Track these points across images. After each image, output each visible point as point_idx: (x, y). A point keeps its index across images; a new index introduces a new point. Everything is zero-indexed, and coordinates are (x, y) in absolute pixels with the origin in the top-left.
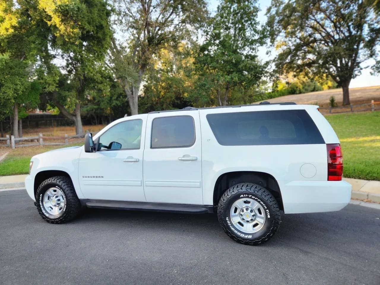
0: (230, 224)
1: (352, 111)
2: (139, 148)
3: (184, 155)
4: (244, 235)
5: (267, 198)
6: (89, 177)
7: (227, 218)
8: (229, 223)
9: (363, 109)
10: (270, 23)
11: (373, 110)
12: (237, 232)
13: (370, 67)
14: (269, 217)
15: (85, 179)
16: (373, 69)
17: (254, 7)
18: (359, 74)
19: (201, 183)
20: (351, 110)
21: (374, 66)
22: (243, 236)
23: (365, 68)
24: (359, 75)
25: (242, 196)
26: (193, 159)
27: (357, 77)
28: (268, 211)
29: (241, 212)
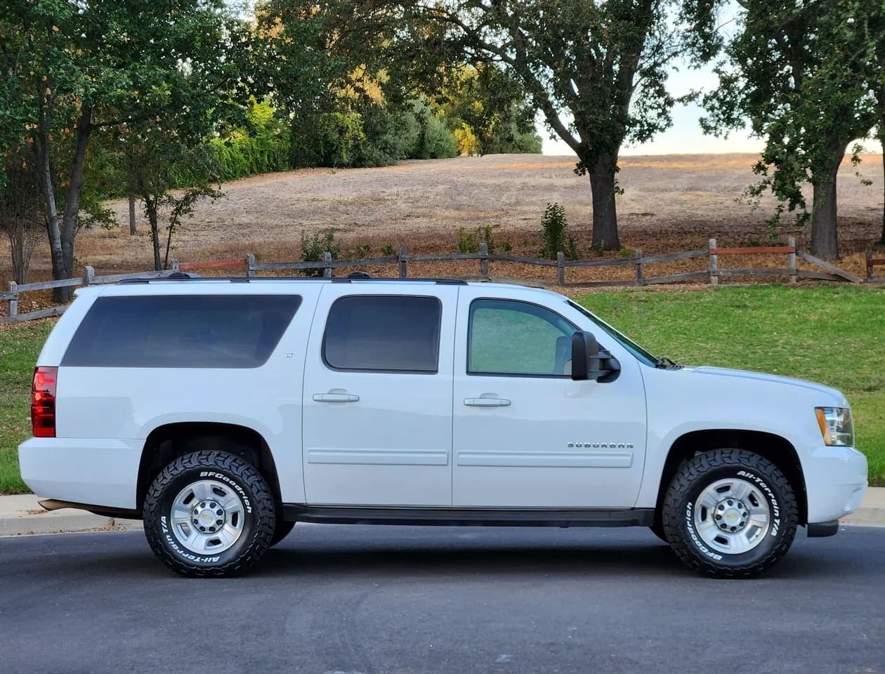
1: (641, 280)
9: (679, 275)
11: (714, 279)
13: (701, 97)
16: (712, 108)
18: (662, 122)
20: (639, 275)
21: (715, 95)
23: (681, 100)
24: (662, 130)
27: (657, 135)
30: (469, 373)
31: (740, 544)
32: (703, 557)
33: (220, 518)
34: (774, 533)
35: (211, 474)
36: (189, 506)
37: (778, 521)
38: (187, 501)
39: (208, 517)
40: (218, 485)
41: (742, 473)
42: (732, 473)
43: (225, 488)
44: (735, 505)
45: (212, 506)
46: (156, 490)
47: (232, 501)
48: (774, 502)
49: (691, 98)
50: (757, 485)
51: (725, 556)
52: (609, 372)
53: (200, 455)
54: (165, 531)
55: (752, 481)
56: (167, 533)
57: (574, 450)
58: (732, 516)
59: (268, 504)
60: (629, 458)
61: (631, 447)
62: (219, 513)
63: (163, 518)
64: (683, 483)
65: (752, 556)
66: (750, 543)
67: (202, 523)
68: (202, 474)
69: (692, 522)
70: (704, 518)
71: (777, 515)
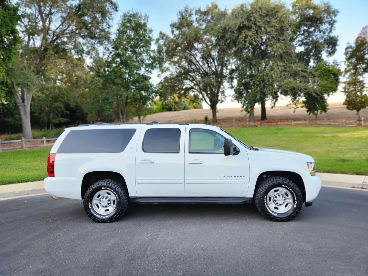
9: (228, 126)
10: (160, 51)
11: (234, 126)
13: (231, 96)
16: (233, 98)
17: (149, 37)
18: (224, 100)
21: (233, 95)
23: (228, 96)
27: (224, 102)
30: (189, 153)
31: (283, 210)
32: (271, 214)
33: (109, 202)
34: (295, 206)
35: (105, 188)
36: (98, 198)
37: (296, 202)
38: (98, 197)
39: (105, 202)
40: (108, 191)
41: (283, 186)
42: (280, 185)
43: (110, 192)
44: (281, 196)
45: (106, 198)
46: (87, 194)
47: (113, 197)
48: (295, 195)
49: (229, 96)
50: (289, 190)
51: (278, 214)
52: (237, 152)
53: (102, 182)
54: (90, 207)
55: (287, 188)
56: (91, 208)
57: (225, 178)
58: (280, 200)
59: (125, 198)
60: (244, 181)
61: (245, 177)
62: (109, 200)
63: (90, 203)
64: (262, 189)
65: (287, 214)
66: (286, 209)
67: (103, 204)
68: (102, 188)
69: (266, 202)
70: (270, 200)
71: (296, 200)
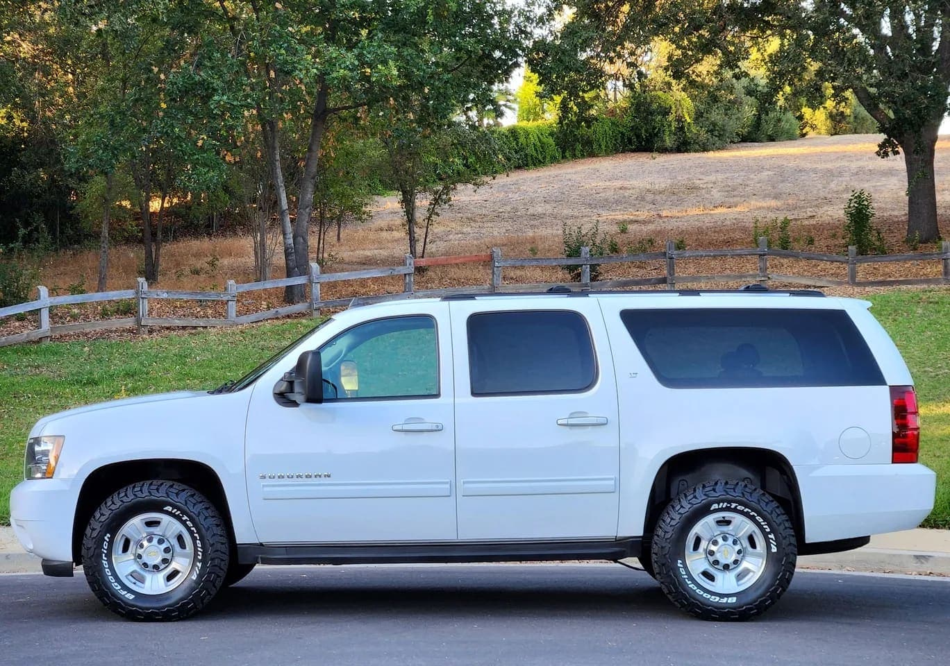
0: (686, 577)
2: (437, 396)
3: (572, 414)
4: (718, 598)
5: (771, 509)
6: (281, 477)
7: (679, 561)
8: (684, 573)
12: (702, 593)
14: (774, 549)
15: (267, 482)
19: (618, 482)
22: (716, 600)
25: (715, 506)
26: (599, 422)
28: (772, 536)
29: (711, 544)
